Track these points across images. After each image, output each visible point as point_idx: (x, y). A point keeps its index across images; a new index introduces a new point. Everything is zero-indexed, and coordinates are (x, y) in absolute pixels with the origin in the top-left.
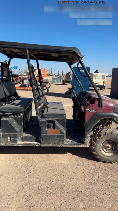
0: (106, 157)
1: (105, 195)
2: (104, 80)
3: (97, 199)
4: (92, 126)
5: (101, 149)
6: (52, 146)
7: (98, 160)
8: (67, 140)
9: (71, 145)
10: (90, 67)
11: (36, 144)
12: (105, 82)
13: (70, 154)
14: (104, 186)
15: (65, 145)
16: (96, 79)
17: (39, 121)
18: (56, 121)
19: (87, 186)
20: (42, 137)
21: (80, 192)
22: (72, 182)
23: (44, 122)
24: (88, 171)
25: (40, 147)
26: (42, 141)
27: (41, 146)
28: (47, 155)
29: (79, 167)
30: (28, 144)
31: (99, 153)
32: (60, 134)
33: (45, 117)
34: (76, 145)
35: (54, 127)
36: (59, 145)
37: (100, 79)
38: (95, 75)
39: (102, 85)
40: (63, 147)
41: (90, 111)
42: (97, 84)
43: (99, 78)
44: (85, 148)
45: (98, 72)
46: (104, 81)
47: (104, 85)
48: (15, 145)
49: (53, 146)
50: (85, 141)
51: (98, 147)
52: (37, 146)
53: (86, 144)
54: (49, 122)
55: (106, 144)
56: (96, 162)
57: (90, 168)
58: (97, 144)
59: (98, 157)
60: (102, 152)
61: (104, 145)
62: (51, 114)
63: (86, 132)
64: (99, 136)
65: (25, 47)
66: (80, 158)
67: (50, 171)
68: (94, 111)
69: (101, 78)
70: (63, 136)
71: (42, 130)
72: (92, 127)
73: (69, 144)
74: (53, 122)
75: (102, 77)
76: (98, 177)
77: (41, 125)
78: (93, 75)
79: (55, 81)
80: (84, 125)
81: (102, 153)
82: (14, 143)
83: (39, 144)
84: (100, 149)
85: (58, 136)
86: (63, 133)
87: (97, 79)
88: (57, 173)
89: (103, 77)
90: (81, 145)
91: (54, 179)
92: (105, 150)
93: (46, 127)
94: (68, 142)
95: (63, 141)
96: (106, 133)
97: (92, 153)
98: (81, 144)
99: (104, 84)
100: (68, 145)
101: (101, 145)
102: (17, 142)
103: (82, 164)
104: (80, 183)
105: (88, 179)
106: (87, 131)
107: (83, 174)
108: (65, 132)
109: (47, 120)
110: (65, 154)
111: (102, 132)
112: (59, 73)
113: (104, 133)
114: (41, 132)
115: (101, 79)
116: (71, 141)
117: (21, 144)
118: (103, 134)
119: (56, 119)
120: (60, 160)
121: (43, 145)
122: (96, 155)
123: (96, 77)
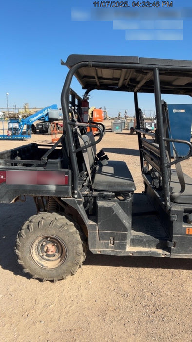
11: (161, 253)
17: (170, 210)
20: (174, 240)
23: (180, 213)
25: (169, 258)
26: (172, 247)
27: (171, 257)
30: (146, 252)
48: (122, 253)
52: (163, 256)
54: (187, 211)
65: (155, 66)
71: (176, 227)
77: (174, 218)
79: (117, 128)
82: (120, 249)
83: (166, 252)
93: (183, 222)
102: (125, 249)
109: (183, 207)
112: (120, 115)
114: (173, 232)
117: (132, 253)
121: (174, 256)
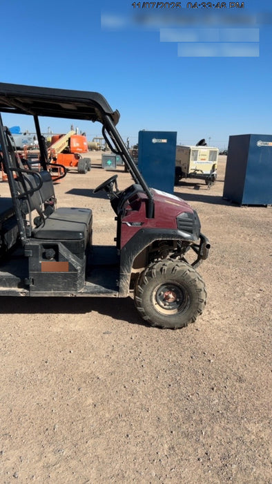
0: (163, 318)
1: (142, 383)
2: (215, 162)
3: (124, 389)
4: (134, 254)
5: (154, 302)
6: (53, 296)
7: (148, 324)
8: (88, 284)
9: (92, 293)
10: (176, 132)
11: (21, 292)
12: (216, 168)
13: (97, 312)
14: (146, 369)
15: (81, 293)
16: (195, 159)
17: (25, 245)
18: (63, 245)
19: (111, 369)
20: (31, 277)
21: (95, 379)
22: (83, 362)
23: (35, 248)
24: (122, 343)
25: (29, 297)
26: (31, 285)
27: (31, 296)
28: (48, 315)
29: (107, 336)
31: (149, 309)
32: (70, 270)
33: (39, 236)
34: (103, 293)
35: (57, 257)
36: (68, 293)
37: (204, 160)
38: (194, 151)
39: (209, 175)
40: (76, 298)
41: (129, 225)
42: (198, 172)
43: (203, 157)
44: (121, 298)
45: (205, 144)
46: (214, 165)
47: (213, 175)
49: (57, 296)
50: (121, 286)
51: (148, 298)
52: (22, 295)
53: (122, 292)
54: (46, 246)
55: (164, 292)
56: (144, 327)
57: (128, 338)
58: (145, 292)
59: (147, 318)
60: (157, 307)
61: (160, 294)
62: (50, 231)
63: (121, 267)
64: (150, 275)
66: (114, 320)
67: (47, 344)
68: (137, 224)
69: (207, 157)
70: (76, 275)
71: (32, 263)
72: (134, 258)
73: (89, 291)
74: (56, 248)
75: (210, 154)
76: (138, 353)
77: (30, 253)
78: (190, 150)
79: (109, 162)
80: (119, 254)
81: (155, 310)
83: (25, 291)
84: (151, 301)
85: (65, 276)
86: (76, 270)
87: (199, 160)
88: (59, 348)
89: (213, 155)
90: (112, 293)
91: (50, 357)
92: (162, 304)
93: (40, 258)
94: (87, 289)
95: (75, 286)
96: (161, 270)
97: (137, 309)
98: (114, 291)
99: (213, 171)
100: (86, 293)
101: (154, 293)
103: (114, 332)
104: (99, 363)
105: (117, 357)
106: (123, 265)
107: (110, 349)
108: (78, 268)
109: (42, 242)
110: (87, 314)
111: (155, 267)
113: (159, 270)
114: (30, 268)
115: (207, 161)
116: (94, 285)
118: (157, 272)
119: (62, 242)
120: (72, 325)
121: (34, 294)
122: (144, 314)
123: (197, 155)
